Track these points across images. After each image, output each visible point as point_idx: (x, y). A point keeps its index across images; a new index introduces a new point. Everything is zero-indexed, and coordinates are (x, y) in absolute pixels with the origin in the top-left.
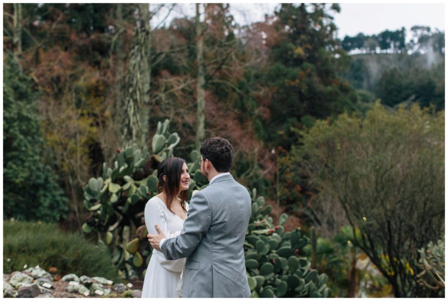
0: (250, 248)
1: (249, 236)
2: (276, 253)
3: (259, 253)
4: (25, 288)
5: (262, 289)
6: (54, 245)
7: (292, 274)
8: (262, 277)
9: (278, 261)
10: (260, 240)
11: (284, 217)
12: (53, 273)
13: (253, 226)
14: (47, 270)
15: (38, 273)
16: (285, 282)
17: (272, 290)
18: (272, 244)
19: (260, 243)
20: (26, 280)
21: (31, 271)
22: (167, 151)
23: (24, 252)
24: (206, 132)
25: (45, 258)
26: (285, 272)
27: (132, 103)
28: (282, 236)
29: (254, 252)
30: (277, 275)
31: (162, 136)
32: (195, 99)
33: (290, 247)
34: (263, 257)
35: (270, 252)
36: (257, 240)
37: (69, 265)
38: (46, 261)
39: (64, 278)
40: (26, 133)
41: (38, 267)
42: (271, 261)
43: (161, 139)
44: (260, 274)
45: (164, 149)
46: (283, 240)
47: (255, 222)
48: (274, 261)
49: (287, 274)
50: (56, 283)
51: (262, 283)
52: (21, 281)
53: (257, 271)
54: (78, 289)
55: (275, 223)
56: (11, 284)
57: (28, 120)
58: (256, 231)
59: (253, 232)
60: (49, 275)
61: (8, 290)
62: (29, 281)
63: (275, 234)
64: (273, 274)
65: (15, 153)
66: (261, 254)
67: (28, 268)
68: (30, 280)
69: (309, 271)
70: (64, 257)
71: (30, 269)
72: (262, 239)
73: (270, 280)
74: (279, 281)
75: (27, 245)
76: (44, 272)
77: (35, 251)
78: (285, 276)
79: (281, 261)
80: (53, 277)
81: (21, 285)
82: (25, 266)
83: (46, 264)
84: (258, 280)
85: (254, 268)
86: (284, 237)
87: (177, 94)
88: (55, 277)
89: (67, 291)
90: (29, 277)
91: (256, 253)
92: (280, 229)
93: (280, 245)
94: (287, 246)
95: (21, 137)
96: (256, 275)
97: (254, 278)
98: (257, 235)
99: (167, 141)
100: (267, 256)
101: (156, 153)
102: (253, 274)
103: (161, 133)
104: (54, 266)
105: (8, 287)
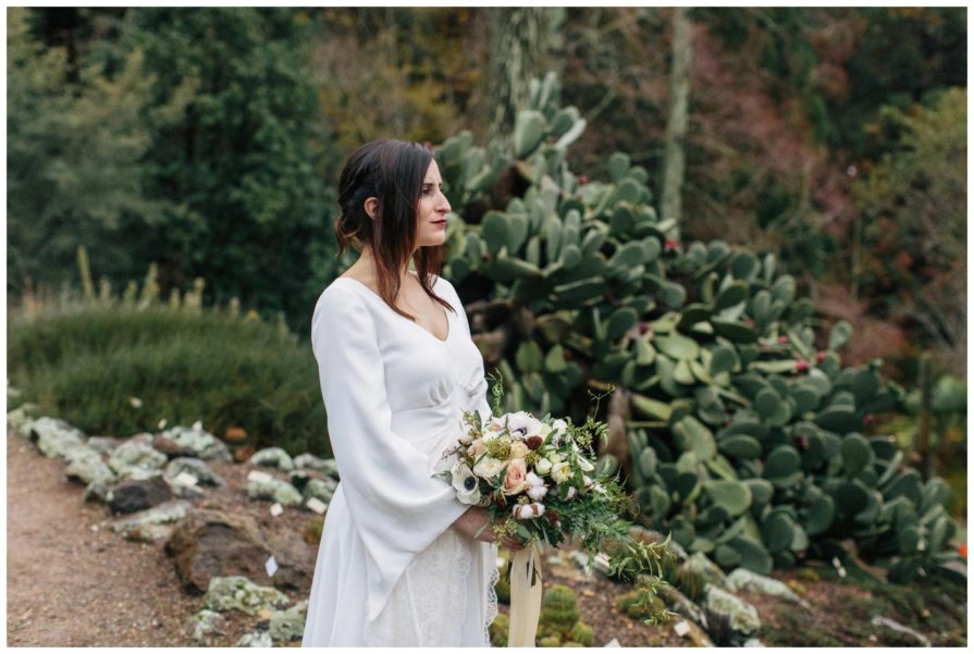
0: (741, 406)
1: (742, 378)
2: (815, 422)
3: (763, 419)
4: (132, 484)
5: (768, 510)
6: (246, 371)
7: (850, 478)
8: (766, 485)
9: (815, 442)
10: (769, 390)
11: (842, 330)
12: (233, 444)
13: (753, 351)
14: (219, 435)
15: (193, 443)
16: (829, 500)
17: (792, 517)
18: (802, 397)
19: (768, 396)
20: (147, 460)
21: (178, 436)
22: (550, 155)
23: (172, 385)
24: (691, 123)
25: (219, 404)
26: (832, 470)
27: (517, 49)
28: (832, 379)
29: (751, 416)
30: (811, 479)
31: (538, 115)
32: (667, 44)
33: (850, 408)
34: (776, 431)
35: (796, 419)
36: (762, 386)
37: (279, 424)
38: (221, 411)
39: (257, 458)
40: (282, 113)
41: (198, 426)
42: (797, 442)
43: (534, 122)
44: (765, 476)
45: (543, 147)
46: (836, 389)
47: (762, 341)
48: (806, 443)
49: (841, 473)
50: (236, 468)
51: (765, 498)
52: (135, 462)
53: (757, 467)
54: (274, 491)
55: (820, 343)
56: (111, 469)
57: (289, 83)
58: (763, 366)
59: (752, 365)
60: (221, 446)
61: (96, 485)
62: (153, 464)
63: (816, 373)
64: (799, 475)
65: (256, 157)
66: (769, 423)
67: (168, 427)
68: (156, 460)
69: (898, 471)
70: (266, 404)
71: (177, 430)
72: (776, 385)
73: (792, 488)
74: (815, 491)
75: (183, 370)
76: (209, 439)
77: (200, 386)
78: (833, 482)
79: (824, 443)
80: (232, 452)
81: (130, 474)
82: (162, 424)
83: (220, 421)
84: (754, 490)
85: (751, 458)
86: (839, 381)
87: (626, 31)
88: (240, 453)
89: (245, 493)
90: (156, 454)
91: (755, 421)
92: (831, 361)
93: (825, 401)
94: (845, 405)
95: (271, 120)
96: (752, 475)
97: (745, 485)
98: (764, 374)
99: (548, 129)
100: (788, 430)
101: (524, 157)
102: (745, 472)
103: (535, 106)
104: (240, 425)
105: (102, 473)
